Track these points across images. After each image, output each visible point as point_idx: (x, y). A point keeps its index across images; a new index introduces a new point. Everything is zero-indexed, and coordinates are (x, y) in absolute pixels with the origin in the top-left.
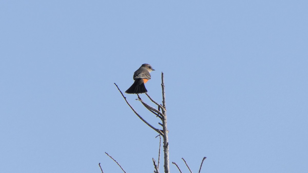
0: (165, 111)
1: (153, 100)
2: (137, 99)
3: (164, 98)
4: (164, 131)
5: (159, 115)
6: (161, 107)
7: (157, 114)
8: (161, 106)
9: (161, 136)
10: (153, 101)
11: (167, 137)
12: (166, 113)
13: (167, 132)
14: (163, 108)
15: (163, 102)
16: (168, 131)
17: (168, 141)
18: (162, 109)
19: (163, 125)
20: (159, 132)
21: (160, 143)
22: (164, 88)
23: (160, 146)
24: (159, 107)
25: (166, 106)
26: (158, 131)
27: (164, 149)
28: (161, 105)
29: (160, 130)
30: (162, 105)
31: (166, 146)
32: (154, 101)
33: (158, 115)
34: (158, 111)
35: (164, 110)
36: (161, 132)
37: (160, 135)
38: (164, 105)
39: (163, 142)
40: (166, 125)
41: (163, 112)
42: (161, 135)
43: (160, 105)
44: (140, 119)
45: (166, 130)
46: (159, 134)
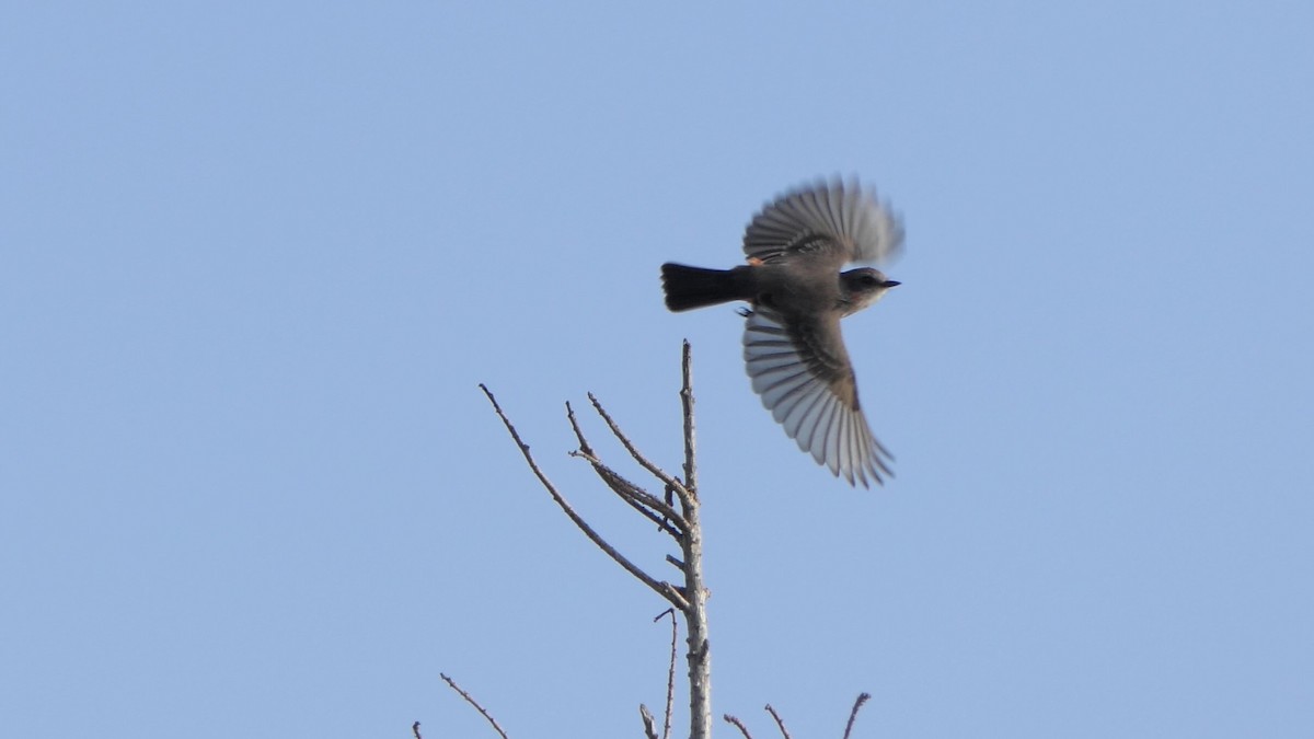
0: (693, 508)
1: (643, 456)
2: (575, 454)
3: (689, 452)
4: (689, 591)
5: (670, 523)
6: (676, 489)
7: (662, 517)
8: (676, 482)
9: (679, 614)
10: (642, 462)
11: (703, 616)
12: (697, 513)
13: (702, 596)
14: (685, 491)
15: (688, 468)
16: (706, 590)
17: (705, 634)
18: (683, 498)
19: (687, 566)
20: (670, 596)
21: (673, 644)
22: (694, 407)
23: (673, 655)
24: (670, 488)
25: (697, 484)
26: (663, 593)
27: (688, 670)
28: (679, 481)
29: (675, 588)
30: (684, 482)
31: (697, 658)
32: (649, 460)
33: (664, 525)
34: (665, 506)
35: (691, 501)
36: (679, 595)
37: (671, 610)
38: (690, 481)
39: (687, 636)
40: (698, 568)
41: (688, 509)
42: (677, 610)
43: (671, 478)
44: (588, 537)
45: (699, 587)
46: (671, 605)
